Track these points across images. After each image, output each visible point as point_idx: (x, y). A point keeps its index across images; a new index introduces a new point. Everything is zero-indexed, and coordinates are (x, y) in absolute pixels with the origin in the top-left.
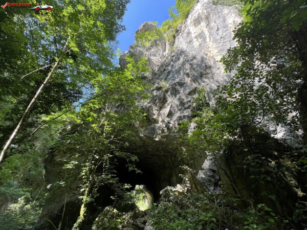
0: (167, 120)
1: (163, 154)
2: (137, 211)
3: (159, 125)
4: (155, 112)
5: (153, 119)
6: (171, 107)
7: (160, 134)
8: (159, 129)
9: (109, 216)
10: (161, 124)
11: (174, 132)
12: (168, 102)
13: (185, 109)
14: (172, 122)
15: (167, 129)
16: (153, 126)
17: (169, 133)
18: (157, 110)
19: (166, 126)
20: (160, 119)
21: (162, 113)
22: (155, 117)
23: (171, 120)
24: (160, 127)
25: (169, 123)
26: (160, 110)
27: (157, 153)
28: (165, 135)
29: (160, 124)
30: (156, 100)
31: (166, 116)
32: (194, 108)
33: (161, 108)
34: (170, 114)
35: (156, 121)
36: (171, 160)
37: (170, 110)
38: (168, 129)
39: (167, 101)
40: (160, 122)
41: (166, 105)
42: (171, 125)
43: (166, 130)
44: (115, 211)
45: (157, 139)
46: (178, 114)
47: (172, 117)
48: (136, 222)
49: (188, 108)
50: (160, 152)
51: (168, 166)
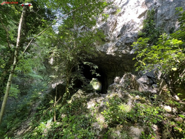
0: (117, 40)
1: (111, 63)
4: (109, 33)
5: (107, 39)
13: (133, 31)
14: (121, 42)
16: (106, 44)
17: (118, 50)
19: (116, 45)
22: (108, 37)
24: (111, 45)
25: (118, 42)
26: (112, 32)
27: (107, 63)
28: (114, 51)
35: (108, 41)
36: (116, 67)
42: (120, 44)
45: (108, 54)
47: (121, 38)
48: (96, 100)
49: (136, 30)
50: (109, 62)
51: (113, 71)
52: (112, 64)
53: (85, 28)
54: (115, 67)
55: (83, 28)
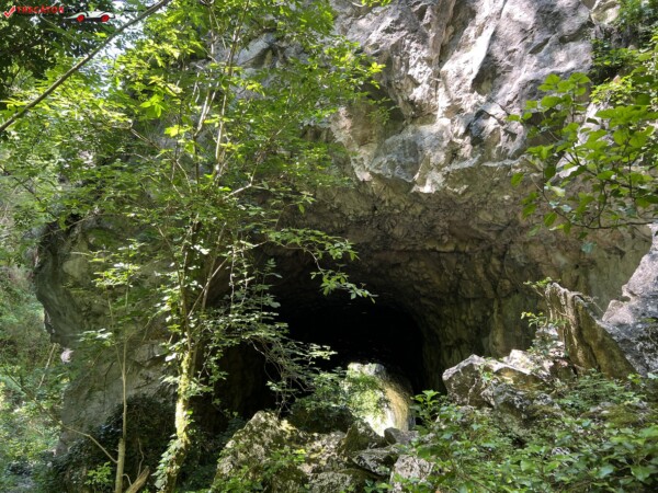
0: (470, 102)
1: (450, 248)
2: (362, 430)
3: (435, 128)
4: (419, 71)
5: (412, 103)
6: (494, 37)
7: (439, 167)
8: (436, 148)
9: (267, 440)
10: (446, 122)
11: (503, 155)
12: (480, 19)
13: (563, 41)
14: (495, 110)
15: (473, 144)
16: (408, 135)
17: (481, 160)
18: (429, 62)
19: (468, 131)
20: (442, 102)
21: (451, 75)
22: (418, 94)
23: (490, 100)
24: (439, 137)
25: (481, 114)
26: (441, 62)
27: (429, 246)
28: (463, 171)
29: (442, 121)
30: (421, 13)
31: (469, 83)
32: (608, 34)
33: (444, 53)
34: (488, 76)
35: (422, 113)
36: (485, 272)
37: (489, 55)
38: (477, 141)
39: (473, 14)
40: (439, 113)
41: (471, 31)
42: (491, 124)
43: (466, 150)
44: (285, 425)
45: (427, 189)
46: (524, 72)
47: (496, 88)
48: (360, 458)
49: (579, 35)
50: (440, 242)
51: (471, 294)
52: (456, 252)
53: (274, 54)
54: (480, 271)
55: (265, 51)
